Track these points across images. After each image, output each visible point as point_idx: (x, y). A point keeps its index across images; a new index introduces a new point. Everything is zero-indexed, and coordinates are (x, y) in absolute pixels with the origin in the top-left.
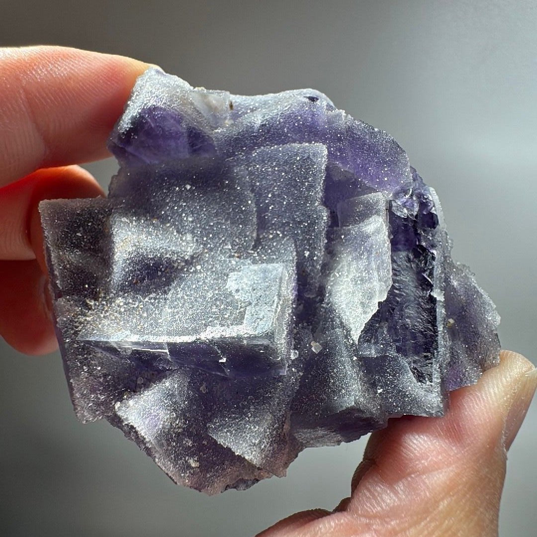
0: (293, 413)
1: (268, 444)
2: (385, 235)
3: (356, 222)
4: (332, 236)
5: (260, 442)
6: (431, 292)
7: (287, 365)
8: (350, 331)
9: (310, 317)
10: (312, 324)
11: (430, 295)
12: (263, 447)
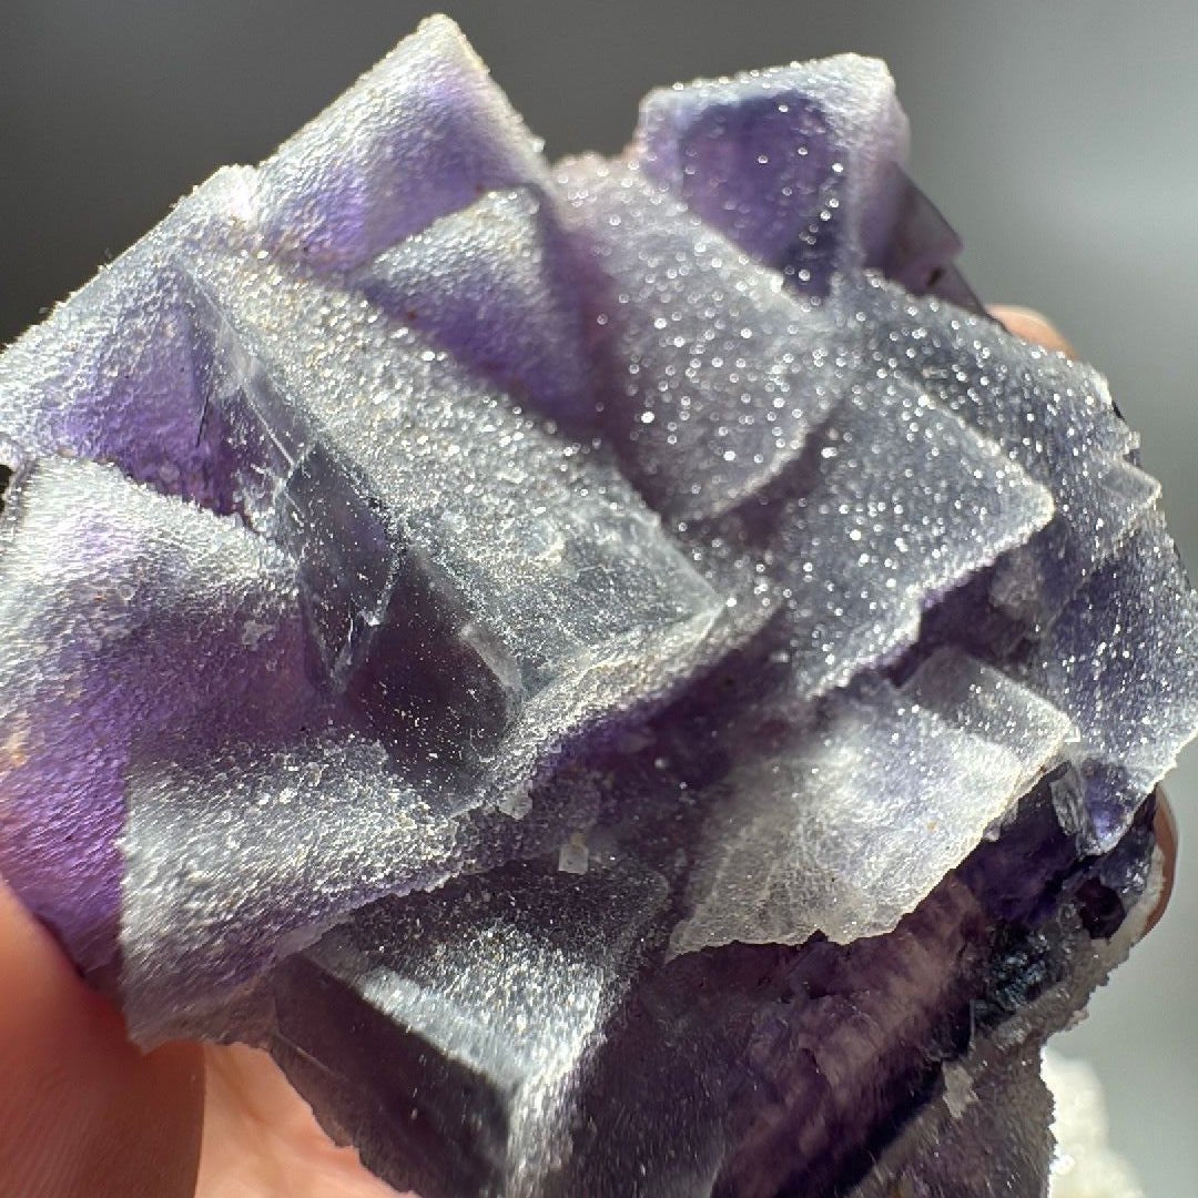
0: (350, 926)
1: (211, 915)
2: (991, 812)
3: (949, 716)
4: (865, 689)
5: (204, 886)
6: (948, 1059)
7: (474, 805)
8: (682, 916)
9: (632, 783)
10: (621, 799)
11: (937, 1066)
12: (194, 905)
